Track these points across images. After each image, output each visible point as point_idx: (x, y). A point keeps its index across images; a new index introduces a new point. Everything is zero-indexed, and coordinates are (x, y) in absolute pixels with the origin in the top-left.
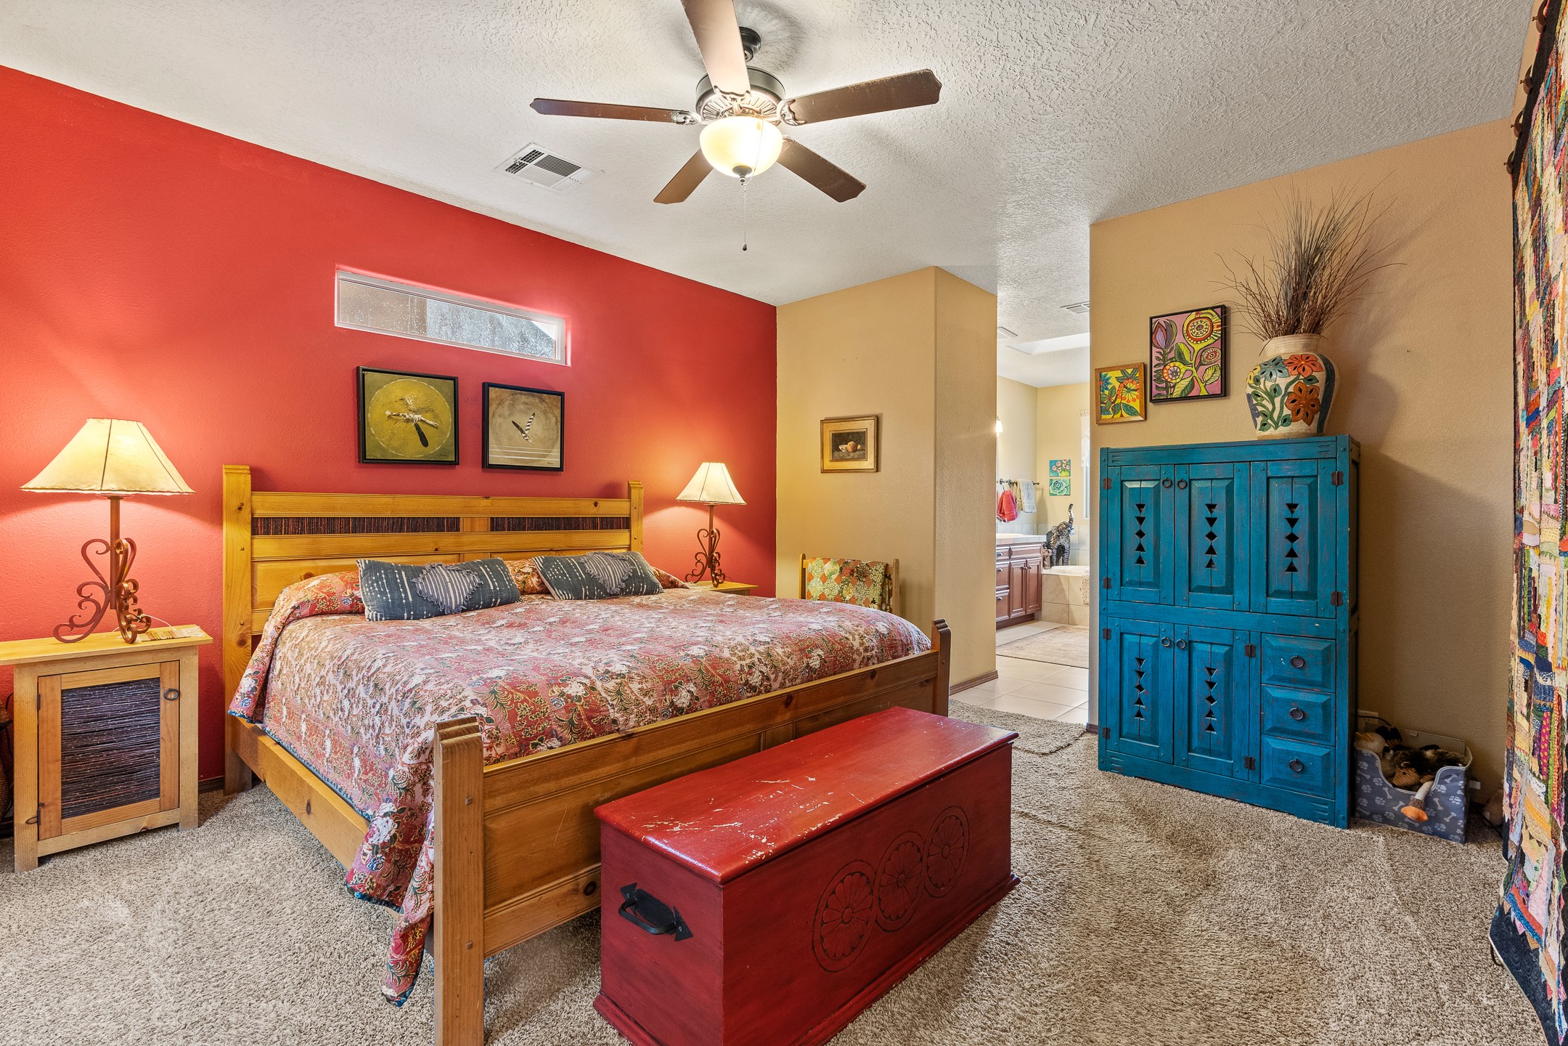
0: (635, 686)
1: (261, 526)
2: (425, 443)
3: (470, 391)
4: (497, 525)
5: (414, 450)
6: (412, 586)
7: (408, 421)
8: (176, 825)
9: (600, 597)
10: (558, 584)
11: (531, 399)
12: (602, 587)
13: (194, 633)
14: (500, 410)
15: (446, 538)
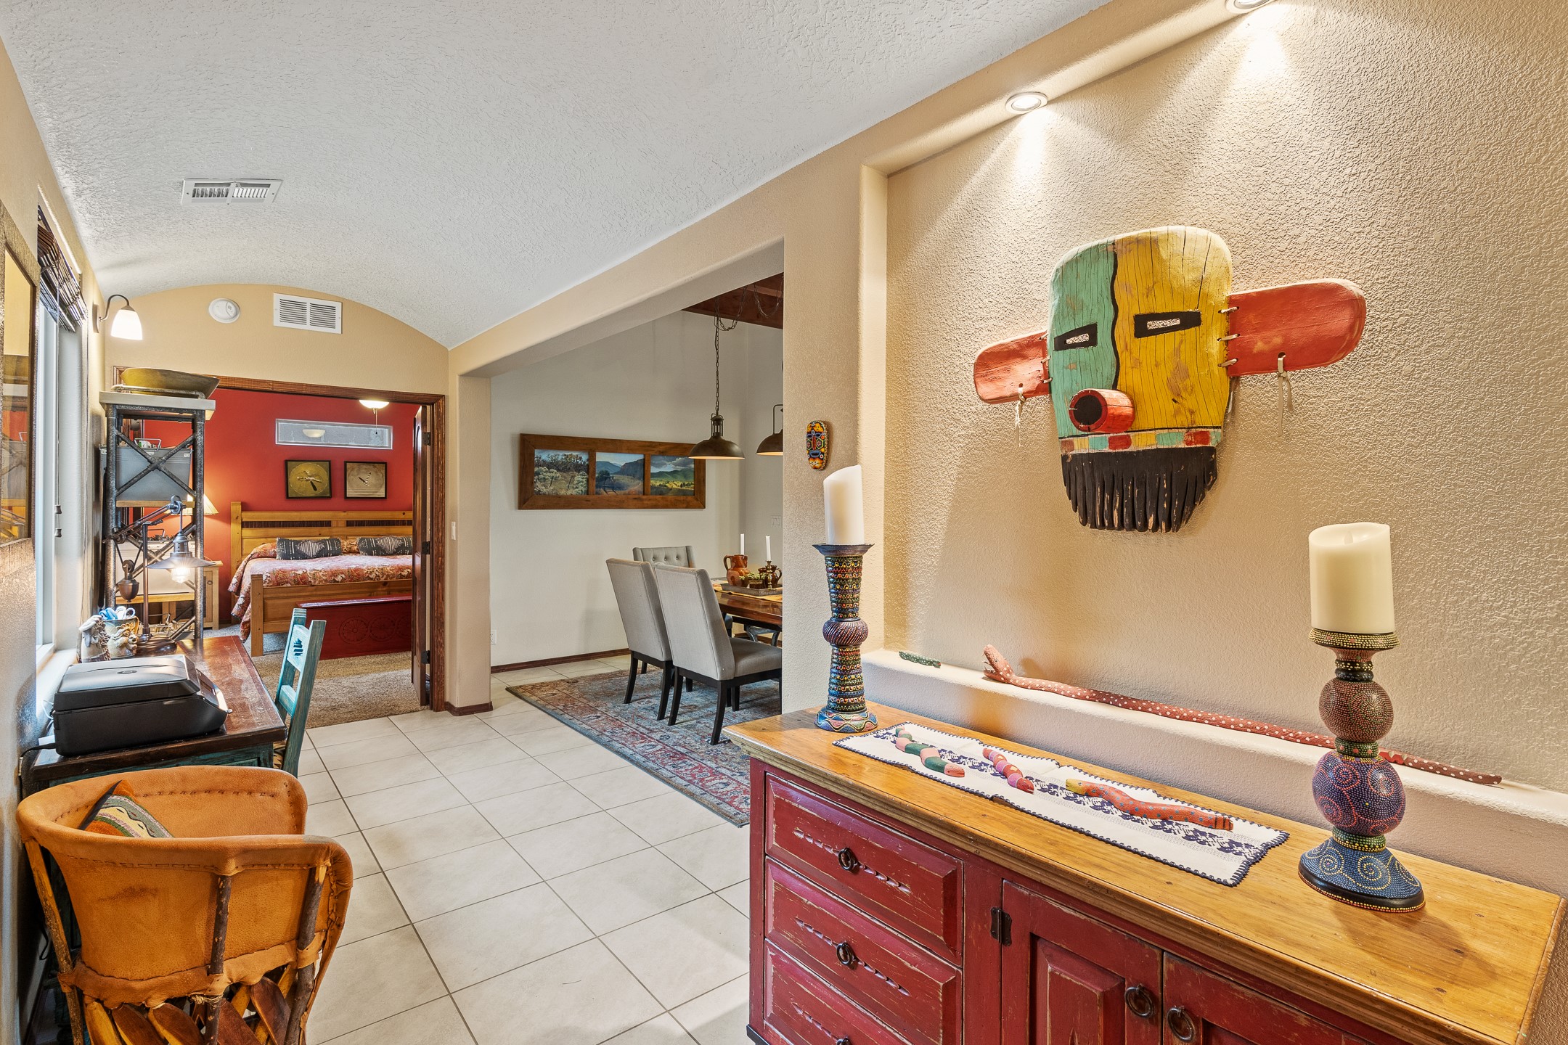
0: (321, 574)
1: (245, 525)
2: (315, 489)
3: (338, 465)
4: (349, 524)
5: (311, 493)
6: (295, 548)
7: (307, 480)
8: (211, 628)
9: (382, 555)
10: (363, 549)
11: (369, 467)
12: (384, 551)
13: (219, 563)
14: (352, 473)
15: (325, 530)
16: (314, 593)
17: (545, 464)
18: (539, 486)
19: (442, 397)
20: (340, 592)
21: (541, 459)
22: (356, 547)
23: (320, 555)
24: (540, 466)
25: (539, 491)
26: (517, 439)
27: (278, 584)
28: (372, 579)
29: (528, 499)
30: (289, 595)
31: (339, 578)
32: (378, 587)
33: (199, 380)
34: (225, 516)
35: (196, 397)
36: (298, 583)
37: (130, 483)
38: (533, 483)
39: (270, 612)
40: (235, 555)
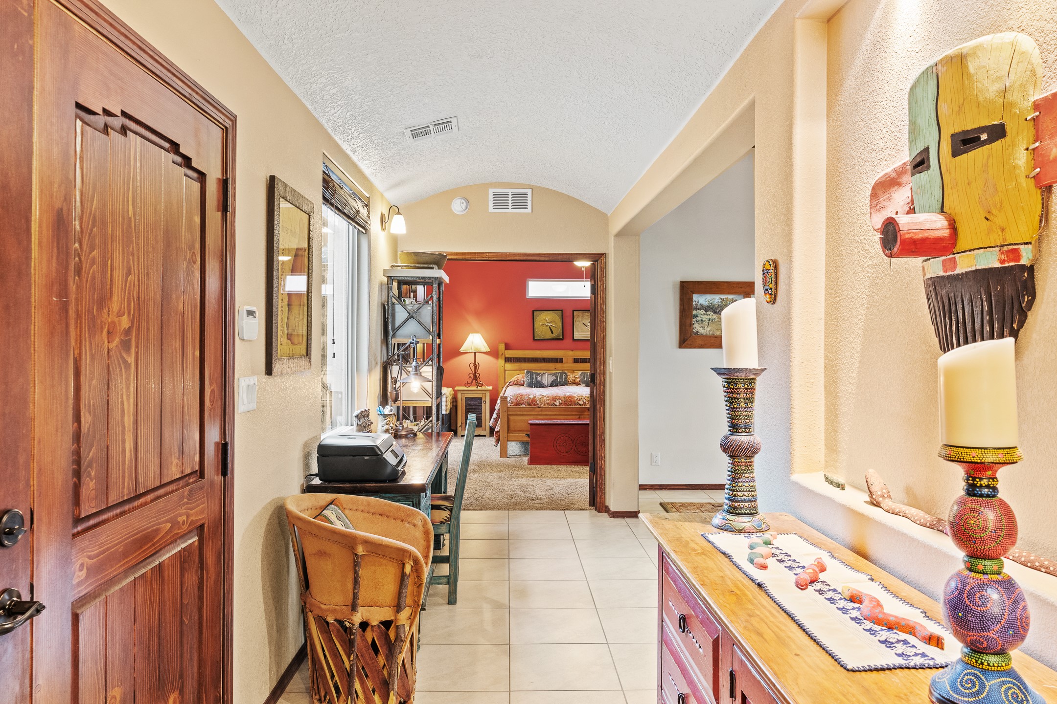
0: (545, 398)
1: (508, 360)
2: (552, 333)
3: (568, 313)
4: (576, 360)
5: (549, 336)
6: (536, 378)
7: (547, 326)
8: (485, 436)
10: (582, 381)
13: (490, 388)
14: (578, 319)
15: (558, 365)
16: (540, 413)
17: (702, 307)
18: (697, 327)
19: (604, 254)
20: (557, 413)
21: (699, 303)
22: (578, 380)
23: (553, 384)
24: (698, 309)
25: (697, 332)
26: (678, 286)
27: (517, 405)
28: (580, 405)
29: (687, 340)
30: (524, 413)
31: (557, 403)
32: (585, 411)
33: (434, 256)
34: (494, 353)
35: (432, 268)
36: (530, 405)
37: (400, 327)
38: (691, 325)
39: (512, 425)
40: (501, 383)
